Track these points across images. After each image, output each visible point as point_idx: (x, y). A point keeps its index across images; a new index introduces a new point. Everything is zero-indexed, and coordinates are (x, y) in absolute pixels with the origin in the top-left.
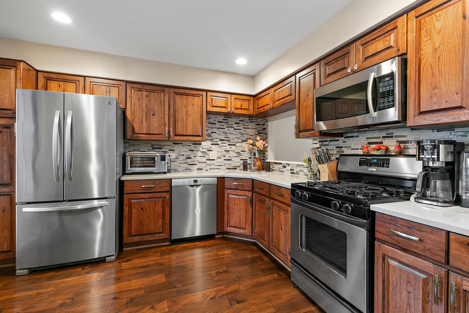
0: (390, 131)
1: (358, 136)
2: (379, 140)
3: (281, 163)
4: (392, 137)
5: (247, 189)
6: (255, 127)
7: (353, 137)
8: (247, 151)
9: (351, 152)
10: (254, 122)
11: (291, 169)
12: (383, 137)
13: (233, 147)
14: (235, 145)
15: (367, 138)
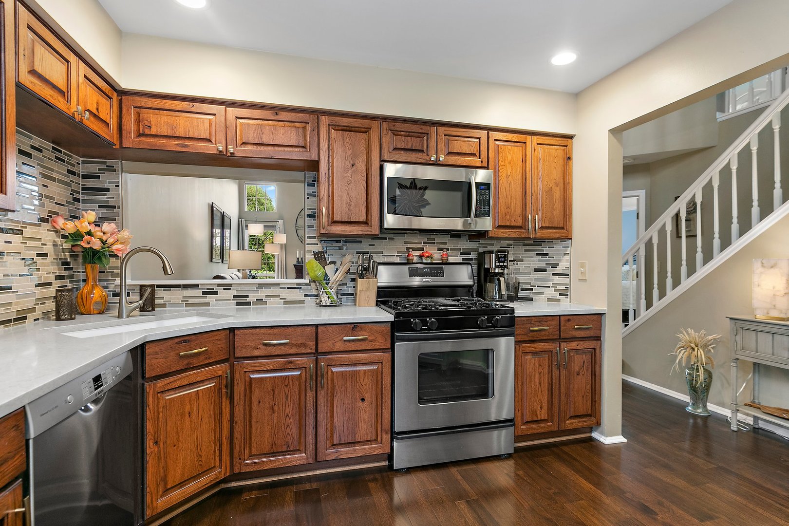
0: (432, 237)
1: (393, 239)
2: (420, 246)
3: (197, 286)
4: (434, 243)
5: (218, 359)
6: (66, 180)
7: (385, 239)
8: (51, 255)
9: (383, 259)
10: (63, 161)
11: (235, 297)
12: (425, 243)
13: (16, 239)
14: (21, 232)
15: (405, 243)
